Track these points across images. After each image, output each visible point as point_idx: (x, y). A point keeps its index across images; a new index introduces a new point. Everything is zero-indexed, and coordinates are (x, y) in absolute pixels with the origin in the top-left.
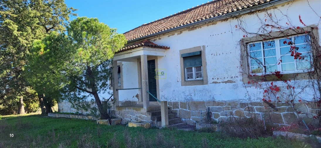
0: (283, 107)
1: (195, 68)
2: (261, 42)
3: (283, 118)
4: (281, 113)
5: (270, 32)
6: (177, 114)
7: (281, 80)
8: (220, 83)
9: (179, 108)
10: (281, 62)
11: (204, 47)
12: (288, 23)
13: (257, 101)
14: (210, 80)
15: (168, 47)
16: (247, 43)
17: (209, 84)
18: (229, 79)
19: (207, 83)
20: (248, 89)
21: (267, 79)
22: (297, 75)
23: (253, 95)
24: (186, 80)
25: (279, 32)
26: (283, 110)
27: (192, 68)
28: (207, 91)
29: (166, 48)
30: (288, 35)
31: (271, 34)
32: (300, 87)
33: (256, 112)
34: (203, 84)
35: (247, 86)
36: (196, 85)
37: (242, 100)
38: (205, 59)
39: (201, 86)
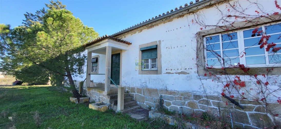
0: (249, 105)
1: (151, 60)
2: (220, 35)
3: (249, 118)
4: (247, 112)
5: (233, 23)
6: (133, 97)
7: (248, 74)
8: (173, 73)
9: (135, 93)
10: (244, 54)
11: (160, 41)
12: (258, 10)
13: (214, 94)
14: (164, 71)
15: (130, 43)
16: (203, 36)
17: (163, 74)
18: (183, 70)
19: (161, 73)
20: (204, 81)
21: (228, 72)
22: (272, 69)
23: (209, 88)
24: (143, 70)
25: (246, 21)
26: (250, 109)
27: (148, 60)
28: (161, 80)
29: (129, 44)
30: (259, 23)
31: (234, 25)
32: (276, 84)
33: (213, 106)
34: (157, 74)
35: (201, 78)
36: (151, 74)
37: (196, 91)
38: (160, 52)
39: (155, 75)
